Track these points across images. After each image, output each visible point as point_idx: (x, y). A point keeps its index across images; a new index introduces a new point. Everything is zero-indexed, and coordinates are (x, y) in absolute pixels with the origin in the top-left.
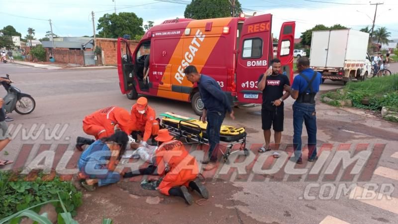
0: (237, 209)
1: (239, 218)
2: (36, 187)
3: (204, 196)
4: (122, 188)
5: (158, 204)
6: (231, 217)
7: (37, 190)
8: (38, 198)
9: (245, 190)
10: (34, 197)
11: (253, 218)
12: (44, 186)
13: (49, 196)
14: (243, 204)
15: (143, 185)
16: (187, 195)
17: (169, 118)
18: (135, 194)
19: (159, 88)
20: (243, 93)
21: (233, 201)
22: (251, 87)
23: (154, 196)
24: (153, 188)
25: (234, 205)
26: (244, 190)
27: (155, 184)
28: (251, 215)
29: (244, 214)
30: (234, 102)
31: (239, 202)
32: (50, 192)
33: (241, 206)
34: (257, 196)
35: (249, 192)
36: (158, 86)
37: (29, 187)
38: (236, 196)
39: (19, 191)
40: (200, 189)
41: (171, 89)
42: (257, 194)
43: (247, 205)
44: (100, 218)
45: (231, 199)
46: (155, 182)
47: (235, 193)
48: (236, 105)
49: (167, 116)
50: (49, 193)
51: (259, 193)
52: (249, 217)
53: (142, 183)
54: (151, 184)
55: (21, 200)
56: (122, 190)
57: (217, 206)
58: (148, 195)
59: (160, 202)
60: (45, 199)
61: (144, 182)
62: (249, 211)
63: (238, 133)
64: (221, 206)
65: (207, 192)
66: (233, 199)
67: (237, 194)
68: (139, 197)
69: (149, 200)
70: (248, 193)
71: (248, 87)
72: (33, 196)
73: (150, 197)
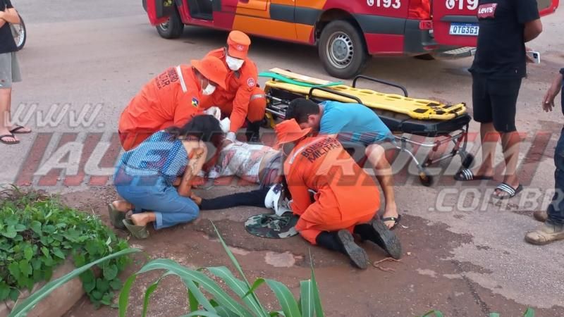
0: (468, 280)
1: (476, 296)
2: (37, 228)
3: (392, 252)
4: (205, 233)
5: (292, 268)
6: (457, 294)
7: (41, 235)
8: (45, 251)
9: (478, 241)
10: (39, 248)
11: (508, 297)
12: (50, 226)
13: (67, 247)
14: (479, 270)
15: (249, 228)
16: (351, 247)
17: (280, 81)
18: (239, 247)
19: (238, 11)
20: (449, 23)
21: (455, 263)
22: (469, 7)
23: (281, 252)
24: (275, 235)
25: (460, 271)
26: (475, 240)
27: (278, 226)
28: (503, 292)
29: (485, 289)
30: (424, 44)
31: (468, 266)
32: (67, 238)
33: (476, 274)
34: (506, 253)
35: (486, 244)
36: (235, 7)
37: (22, 228)
38: (461, 253)
39: (5, 235)
40: (383, 237)
41: (268, 14)
42: (506, 249)
43: (489, 272)
44: (175, 294)
45: (449, 258)
46: (276, 221)
47: (456, 247)
48: (428, 51)
49: (275, 76)
50: (64, 239)
51: (509, 247)
52: (499, 295)
53: (247, 224)
54: (269, 225)
55: (14, 253)
56: (206, 237)
57: (422, 272)
58: (266, 249)
59: (296, 264)
60: (59, 254)
61: (251, 222)
62: (494, 283)
63: (452, 115)
64: (432, 273)
65: (399, 245)
66: (453, 258)
67: (459, 248)
68: (249, 252)
69: (271, 259)
70: (486, 248)
71: (461, 7)
72: (36, 247)
73: (272, 253)
